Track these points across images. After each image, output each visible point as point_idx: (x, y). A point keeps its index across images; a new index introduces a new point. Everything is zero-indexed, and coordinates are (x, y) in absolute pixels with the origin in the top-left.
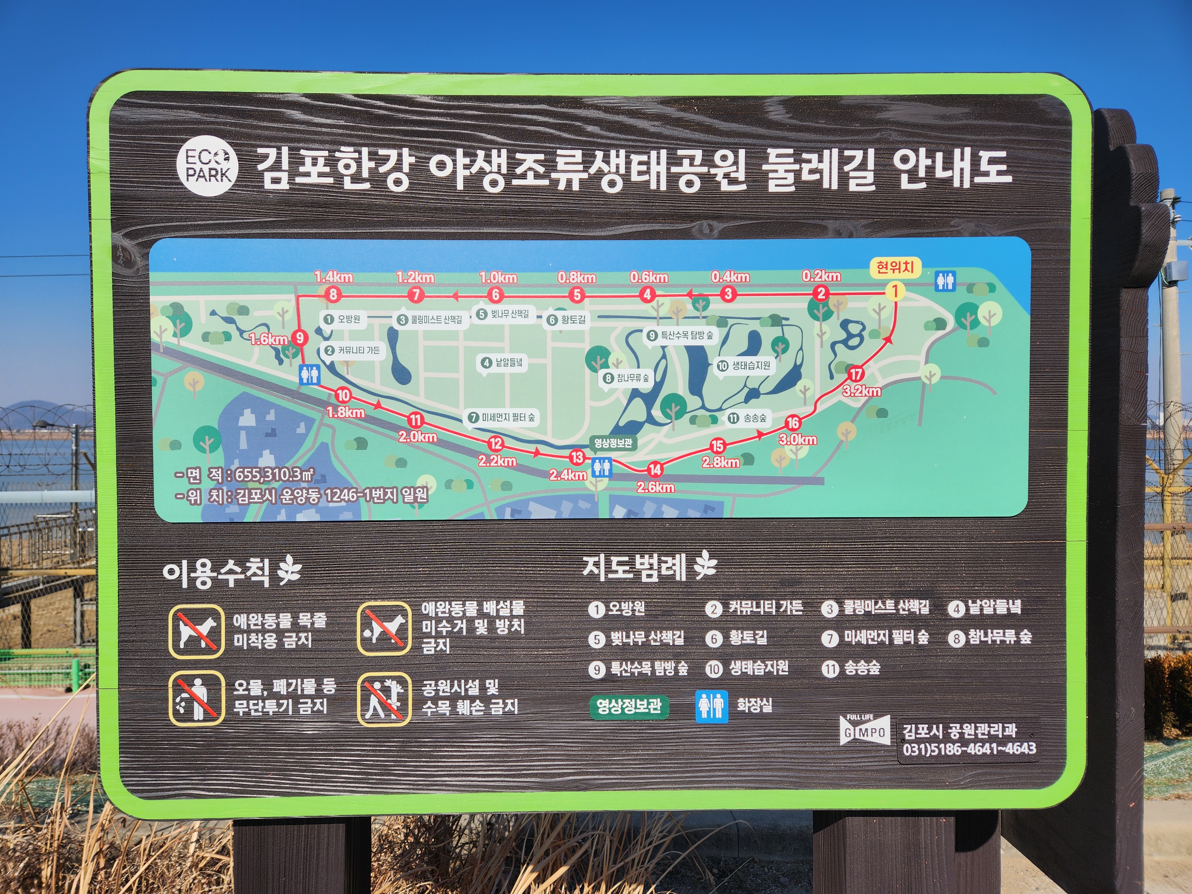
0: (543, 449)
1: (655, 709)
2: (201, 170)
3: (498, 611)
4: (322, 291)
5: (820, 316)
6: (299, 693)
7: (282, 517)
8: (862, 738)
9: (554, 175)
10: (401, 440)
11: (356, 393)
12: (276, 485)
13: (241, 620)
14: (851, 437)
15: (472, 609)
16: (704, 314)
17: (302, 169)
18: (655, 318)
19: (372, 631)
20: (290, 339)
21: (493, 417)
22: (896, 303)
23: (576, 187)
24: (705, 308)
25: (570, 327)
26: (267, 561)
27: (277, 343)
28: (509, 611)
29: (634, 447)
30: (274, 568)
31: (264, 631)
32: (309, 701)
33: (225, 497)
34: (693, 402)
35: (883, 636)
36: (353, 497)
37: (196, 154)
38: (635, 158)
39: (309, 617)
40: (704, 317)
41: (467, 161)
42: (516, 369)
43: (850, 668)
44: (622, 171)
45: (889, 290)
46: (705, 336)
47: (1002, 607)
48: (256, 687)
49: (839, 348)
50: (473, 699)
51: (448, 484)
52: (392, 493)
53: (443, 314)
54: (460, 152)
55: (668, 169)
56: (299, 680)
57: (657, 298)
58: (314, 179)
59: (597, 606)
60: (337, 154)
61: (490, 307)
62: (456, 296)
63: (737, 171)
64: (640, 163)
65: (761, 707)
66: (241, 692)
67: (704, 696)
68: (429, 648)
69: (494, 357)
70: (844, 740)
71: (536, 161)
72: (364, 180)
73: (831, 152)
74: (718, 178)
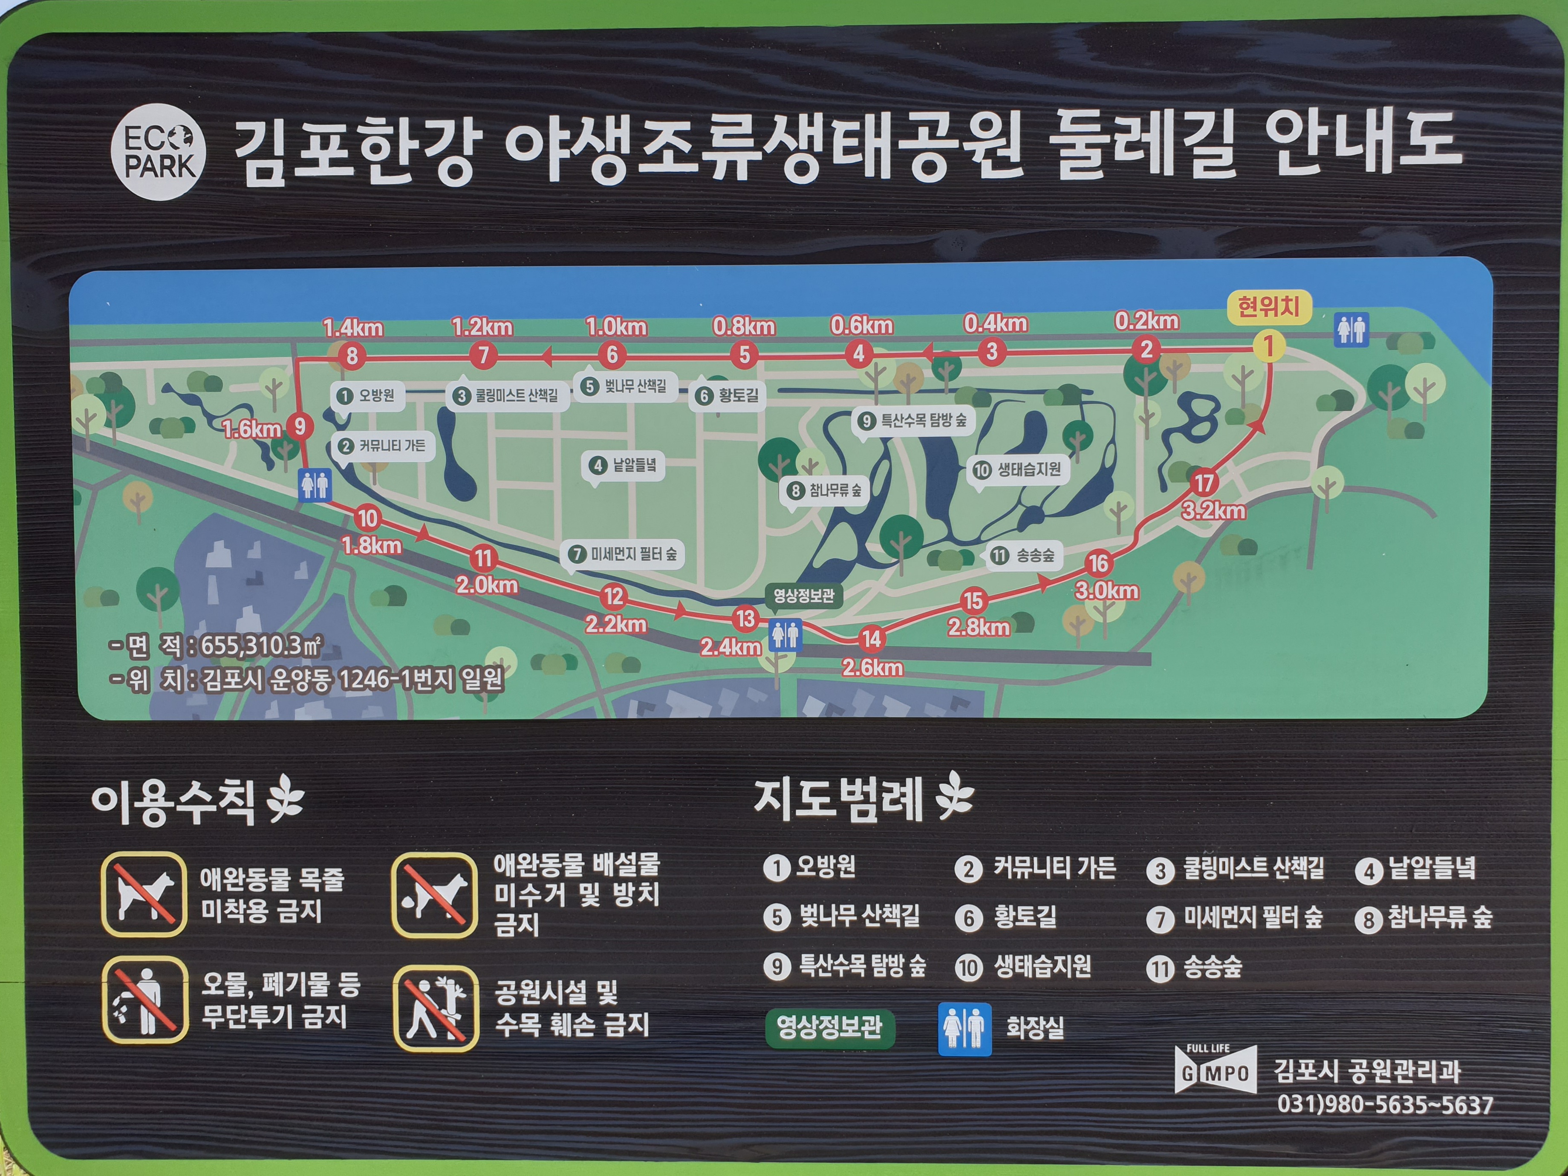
0: (690, 605)
1: (872, 1033)
2: (149, 158)
3: (616, 869)
4: (333, 350)
5: (1145, 386)
6: (303, 994)
7: (273, 714)
8: (1210, 1082)
9: (707, 156)
10: (460, 590)
11: (389, 514)
12: (264, 662)
13: (212, 878)
14: (1196, 586)
15: (574, 865)
16: (952, 385)
17: (305, 154)
18: (872, 392)
19: (415, 898)
20: (284, 428)
21: (610, 554)
22: (1270, 366)
23: (742, 174)
24: (954, 374)
25: (733, 407)
26: (250, 784)
27: (265, 435)
28: (634, 869)
29: (838, 603)
30: (262, 796)
31: (247, 895)
32: (319, 1008)
33: (186, 680)
34: (933, 529)
35: (1248, 915)
36: (383, 682)
37: (141, 133)
38: (840, 127)
39: (317, 875)
40: (952, 391)
41: (566, 135)
42: (647, 476)
43: (1193, 967)
44: (818, 147)
45: (1259, 343)
46: (954, 422)
47: (1444, 868)
48: (237, 984)
49: (1177, 439)
50: (576, 1012)
51: (537, 662)
52: (446, 676)
53: (528, 386)
54: (554, 120)
55: (894, 145)
56: (303, 974)
57: (875, 360)
58: (324, 170)
59: (778, 863)
60: (361, 129)
61: (603, 376)
62: (548, 358)
63: (1008, 146)
64: (848, 134)
65: (1046, 1032)
66: (213, 992)
67: (952, 1012)
68: (505, 929)
69: (610, 456)
70: (1180, 1085)
71: (677, 134)
72: (402, 170)
73: (1162, 115)
74: (977, 159)
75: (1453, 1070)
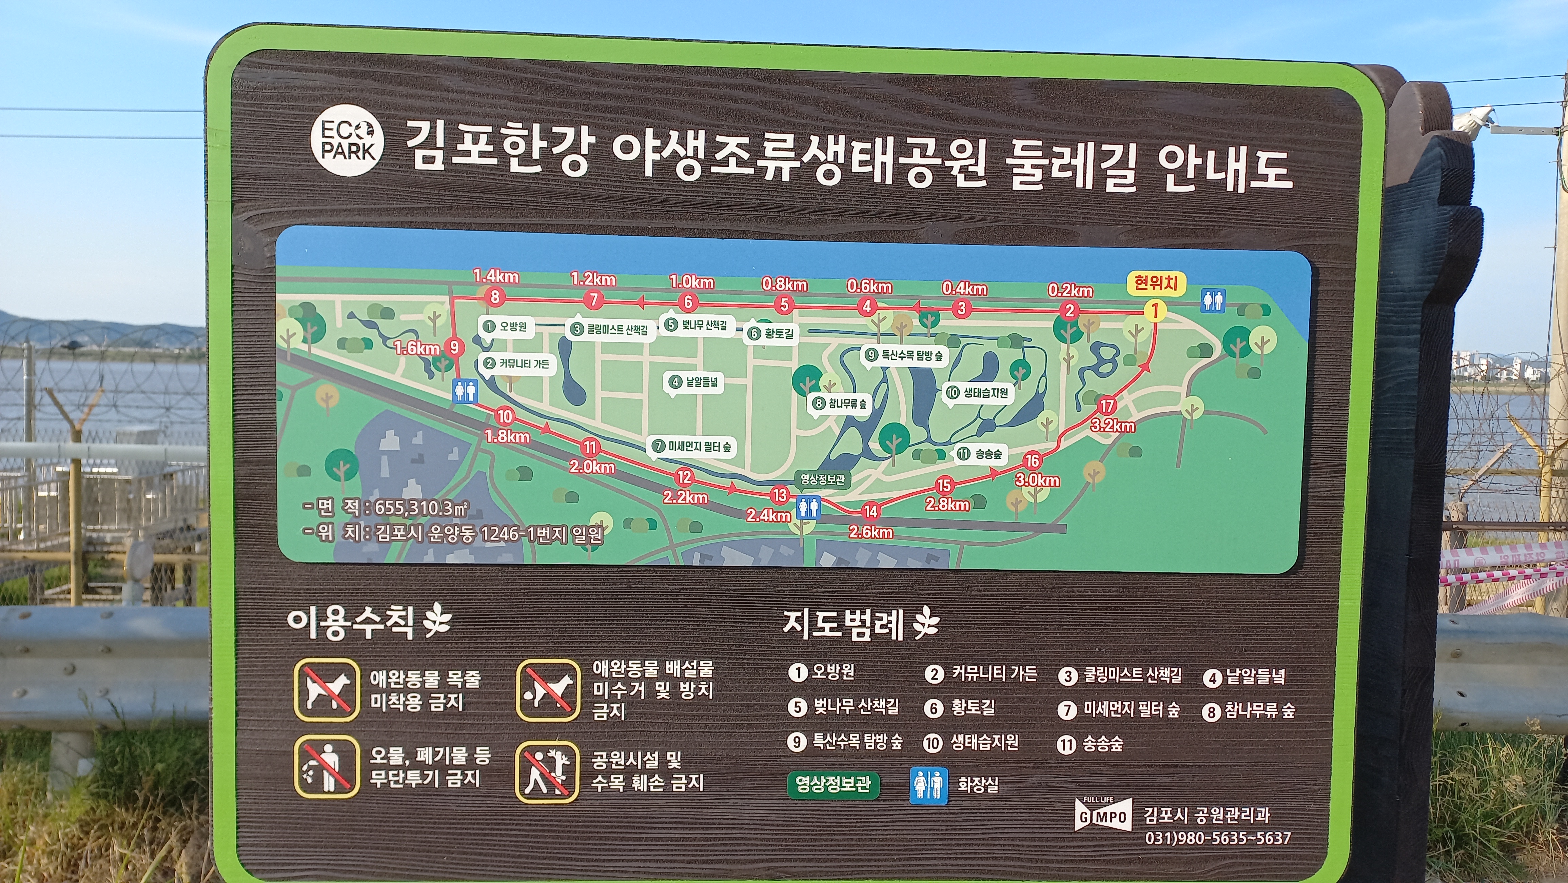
0: (739, 484)
1: (864, 788)
2: (340, 145)
3: (683, 672)
4: (481, 291)
5: (1068, 336)
6: (447, 763)
7: (429, 559)
8: (1099, 823)
9: (760, 163)
10: (572, 470)
11: (521, 414)
12: (423, 520)
13: (379, 678)
14: (1098, 479)
15: (652, 669)
16: (933, 331)
17: (460, 147)
18: (876, 334)
19: (534, 693)
20: (442, 349)
21: (683, 446)
22: (1155, 324)
23: (786, 177)
24: (935, 324)
25: (775, 342)
26: (410, 609)
27: (427, 353)
28: (695, 672)
29: (847, 485)
30: (420, 618)
31: (406, 691)
32: (459, 772)
33: (363, 533)
34: (917, 434)
35: (1128, 708)
36: (514, 536)
37: (334, 126)
38: (857, 146)
39: (460, 676)
40: (932, 335)
41: (658, 143)
42: (711, 390)
43: (1089, 743)
44: (841, 160)
45: (1148, 309)
46: (934, 357)
47: (1264, 677)
48: (397, 756)
49: (1088, 374)
50: (651, 774)
51: (627, 523)
52: (561, 532)
53: (626, 323)
54: (649, 132)
55: (895, 160)
56: (447, 749)
57: (878, 311)
58: (474, 160)
59: (799, 669)
60: (503, 131)
61: (681, 317)
62: (642, 303)
63: (976, 164)
64: (862, 152)
65: (986, 787)
66: (379, 761)
67: (921, 774)
68: (601, 714)
69: (684, 375)
70: (1079, 825)
71: (739, 146)
72: (534, 163)
73: (1086, 146)
74: (955, 172)
75: (1265, 815)
